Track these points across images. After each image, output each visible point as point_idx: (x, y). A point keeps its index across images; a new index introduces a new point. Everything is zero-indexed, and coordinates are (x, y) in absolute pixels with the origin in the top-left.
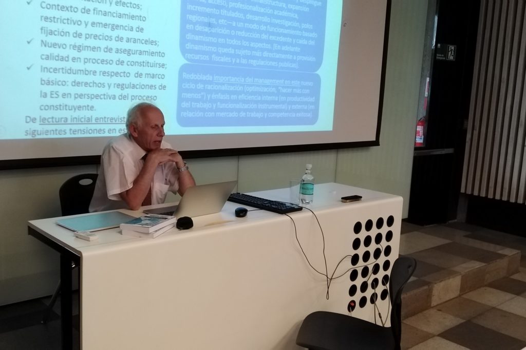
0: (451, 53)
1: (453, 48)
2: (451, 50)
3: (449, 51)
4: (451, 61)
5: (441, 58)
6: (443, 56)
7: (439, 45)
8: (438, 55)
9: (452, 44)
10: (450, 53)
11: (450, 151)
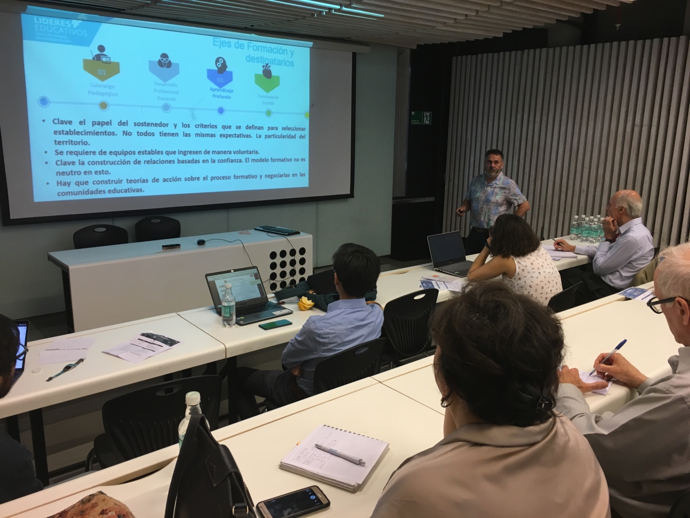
0: (427, 118)
1: (428, 114)
2: (426, 116)
3: (424, 117)
4: (427, 125)
5: (416, 123)
6: (418, 121)
7: (413, 113)
8: (412, 121)
9: (427, 111)
10: (425, 118)
11: (432, 199)
